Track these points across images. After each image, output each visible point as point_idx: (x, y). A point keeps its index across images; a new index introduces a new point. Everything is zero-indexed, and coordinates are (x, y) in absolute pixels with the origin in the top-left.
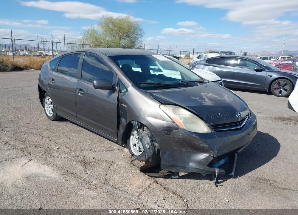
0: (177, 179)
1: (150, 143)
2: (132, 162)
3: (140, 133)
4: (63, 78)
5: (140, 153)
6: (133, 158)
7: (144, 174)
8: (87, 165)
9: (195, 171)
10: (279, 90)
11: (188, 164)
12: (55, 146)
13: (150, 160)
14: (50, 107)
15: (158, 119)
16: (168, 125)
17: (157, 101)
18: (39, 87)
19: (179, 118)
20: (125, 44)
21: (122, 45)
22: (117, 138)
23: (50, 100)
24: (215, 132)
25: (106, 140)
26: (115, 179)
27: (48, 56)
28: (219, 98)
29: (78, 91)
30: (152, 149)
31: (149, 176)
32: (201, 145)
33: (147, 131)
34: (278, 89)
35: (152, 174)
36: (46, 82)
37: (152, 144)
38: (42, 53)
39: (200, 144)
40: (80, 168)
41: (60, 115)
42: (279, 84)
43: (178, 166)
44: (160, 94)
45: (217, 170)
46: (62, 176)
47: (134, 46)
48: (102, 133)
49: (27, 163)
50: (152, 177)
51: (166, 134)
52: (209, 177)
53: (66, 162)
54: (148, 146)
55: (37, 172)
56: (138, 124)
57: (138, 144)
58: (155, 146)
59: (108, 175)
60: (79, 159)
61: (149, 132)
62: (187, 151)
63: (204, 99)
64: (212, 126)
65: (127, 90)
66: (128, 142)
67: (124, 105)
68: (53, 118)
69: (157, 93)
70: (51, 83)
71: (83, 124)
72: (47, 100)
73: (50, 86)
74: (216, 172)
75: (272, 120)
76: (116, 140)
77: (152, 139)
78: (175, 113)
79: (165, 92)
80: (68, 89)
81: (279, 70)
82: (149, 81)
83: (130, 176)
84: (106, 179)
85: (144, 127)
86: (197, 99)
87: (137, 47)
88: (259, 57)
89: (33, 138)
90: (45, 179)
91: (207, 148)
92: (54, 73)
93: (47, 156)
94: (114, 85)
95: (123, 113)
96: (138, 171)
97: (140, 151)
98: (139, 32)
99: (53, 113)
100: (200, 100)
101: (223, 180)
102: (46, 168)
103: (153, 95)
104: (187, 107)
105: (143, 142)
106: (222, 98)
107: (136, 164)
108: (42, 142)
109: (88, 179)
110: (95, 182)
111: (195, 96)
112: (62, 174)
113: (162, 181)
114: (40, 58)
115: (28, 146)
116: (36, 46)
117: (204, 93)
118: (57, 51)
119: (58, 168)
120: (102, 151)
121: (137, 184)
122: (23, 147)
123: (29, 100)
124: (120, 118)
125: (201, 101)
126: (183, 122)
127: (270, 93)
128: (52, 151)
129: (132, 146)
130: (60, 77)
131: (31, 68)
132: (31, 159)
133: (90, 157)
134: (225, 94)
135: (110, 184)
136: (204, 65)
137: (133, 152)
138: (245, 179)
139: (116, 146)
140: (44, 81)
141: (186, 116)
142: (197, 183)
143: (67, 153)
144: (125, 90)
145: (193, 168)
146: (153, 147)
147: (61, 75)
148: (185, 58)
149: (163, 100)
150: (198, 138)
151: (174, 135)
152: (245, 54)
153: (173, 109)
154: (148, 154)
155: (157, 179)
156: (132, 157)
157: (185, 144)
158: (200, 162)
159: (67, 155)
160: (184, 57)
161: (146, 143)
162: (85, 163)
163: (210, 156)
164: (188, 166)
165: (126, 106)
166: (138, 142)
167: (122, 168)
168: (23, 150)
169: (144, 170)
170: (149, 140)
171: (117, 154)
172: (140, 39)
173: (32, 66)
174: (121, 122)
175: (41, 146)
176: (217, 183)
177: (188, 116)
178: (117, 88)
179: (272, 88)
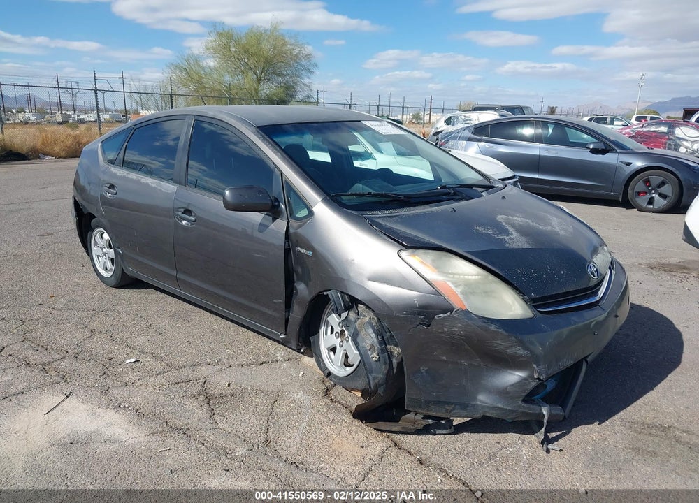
0: (448, 434)
1: (377, 346)
2: (327, 393)
3: (351, 321)
4: (138, 182)
5: (349, 370)
6: (329, 383)
7: (364, 426)
8: (214, 404)
9: (490, 414)
10: (648, 196)
11: (475, 399)
12: (128, 356)
13: (381, 391)
14: (105, 254)
15: (395, 286)
16: (423, 302)
17: (391, 240)
18: (76, 203)
19: (453, 283)
20: (270, 91)
21: (265, 93)
22: (286, 330)
23: (106, 236)
24: (540, 315)
25: (252, 334)
26: (291, 442)
27: (84, 123)
28: (541, 227)
29: (180, 214)
30: (385, 363)
31: (375, 429)
32: (509, 351)
33: (367, 316)
34: (646, 193)
35: (382, 425)
36: (93, 191)
37: (383, 351)
38: (70, 116)
39: (508, 348)
40: (196, 413)
41: (132, 275)
42: (647, 182)
43: (449, 403)
44: (397, 222)
45: (545, 411)
46: (154, 438)
47: (292, 96)
48: (245, 320)
49: (59, 403)
50: (383, 431)
51: (421, 324)
52: (525, 426)
53: (161, 399)
54: (375, 356)
55: (89, 429)
56: (342, 299)
57: (341, 346)
58: (390, 355)
59: (271, 430)
60: (194, 388)
61: (373, 319)
62: (471, 364)
63: (506, 232)
64: (534, 300)
65: (311, 213)
66: (314, 342)
67: (303, 251)
68: (113, 282)
69: (387, 217)
70: (108, 195)
71: (192, 297)
72: (98, 238)
73: (105, 202)
74: (543, 415)
75: (643, 270)
76: (283, 336)
77: (383, 337)
78: (438, 269)
79: (408, 216)
80: (152, 210)
81: (644, 148)
82: (359, 187)
83: (328, 430)
84: (268, 442)
85: (359, 305)
86: (489, 232)
87: (300, 97)
88: (586, 119)
89: (69, 336)
90: (111, 447)
91: (524, 357)
92: (114, 169)
93: (109, 382)
94: (276, 200)
95: (300, 270)
96: (348, 418)
97: (347, 365)
98: (304, 62)
99: (113, 268)
100: (498, 235)
101: (558, 433)
102: (111, 416)
103: (379, 225)
104: (468, 252)
105: (361, 344)
106: (549, 228)
107: (339, 398)
108: (93, 346)
109: (222, 443)
110: (241, 451)
111: (484, 226)
112: (154, 433)
113: (409, 441)
114: (66, 129)
115: (58, 357)
116: (55, 100)
117: (503, 216)
118: (107, 111)
119: (140, 415)
120: (248, 365)
121: (348, 452)
122: (45, 360)
123: (49, 235)
124: (293, 282)
125: (501, 237)
126: (462, 293)
127: (626, 204)
128: (120, 369)
129: (324, 351)
130: (132, 180)
131: (46, 154)
132: (70, 394)
133: (220, 381)
134: (551, 217)
135: (279, 456)
136: (469, 139)
137: (328, 368)
138: (613, 426)
139: (281, 352)
140: (88, 187)
141: (470, 277)
142: (498, 443)
143: (160, 373)
144: (304, 213)
145: (487, 407)
146: (387, 357)
147: (133, 175)
148: (411, 122)
149: (407, 238)
150: (505, 333)
151: (441, 326)
152: (552, 111)
153: (433, 261)
154: (374, 375)
155: (399, 438)
156: (327, 379)
157: (468, 347)
158: (504, 393)
159: (160, 380)
160: (408, 120)
161: (368, 348)
162: (208, 399)
163: (531, 377)
164: (474, 403)
165: (310, 254)
166: (342, 341)
167: (303, 410)
168: (47, 368)
169: (362, 415)
170: (375, 340)
171: (287, 372)
172: (306, 81)
173: (47, 149)
174: (297, 292)
175: (91, 355)
176: (546, 441)
177: (474, 277)
178: (283, 206)
179: (630, 192)
